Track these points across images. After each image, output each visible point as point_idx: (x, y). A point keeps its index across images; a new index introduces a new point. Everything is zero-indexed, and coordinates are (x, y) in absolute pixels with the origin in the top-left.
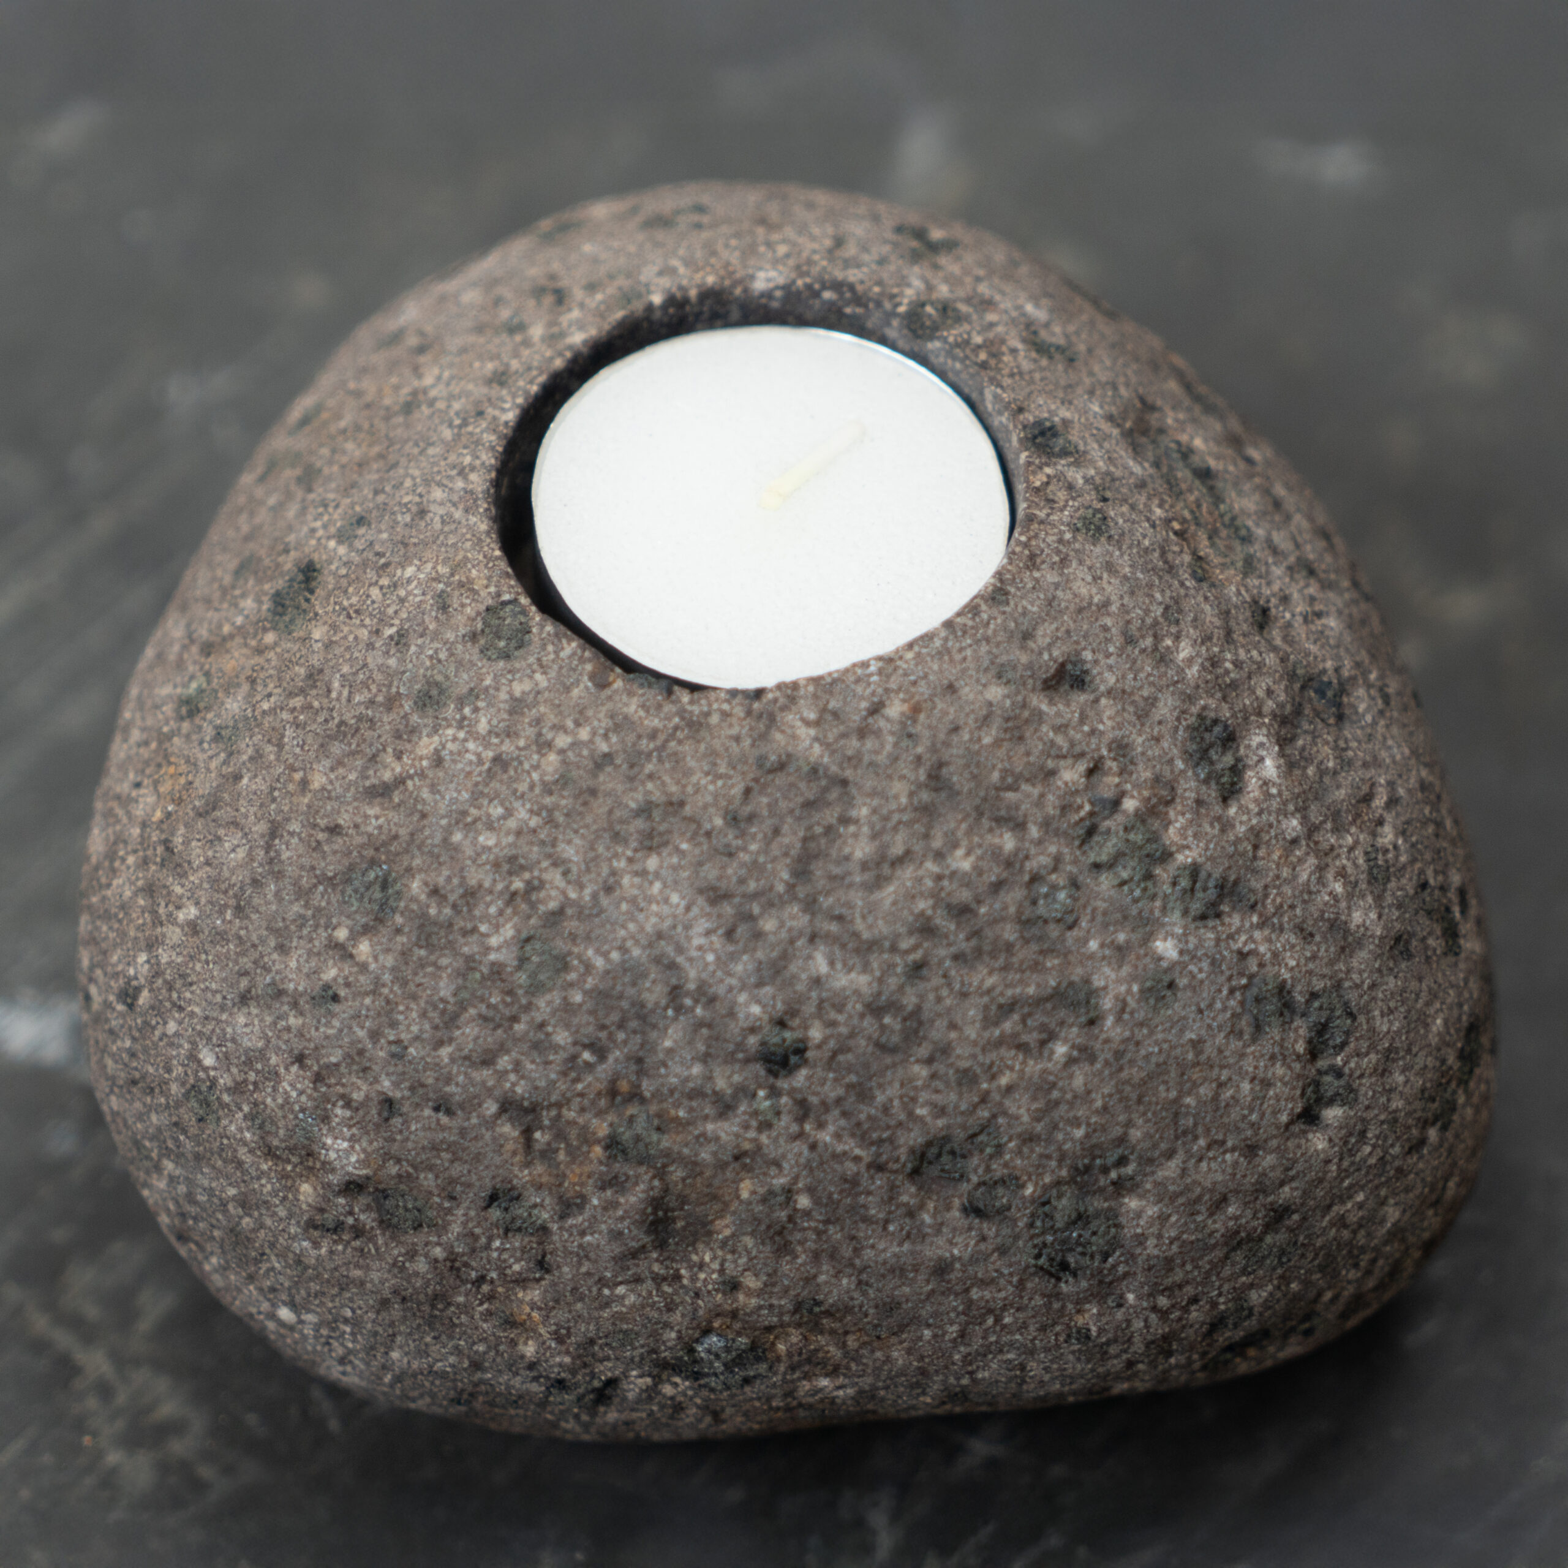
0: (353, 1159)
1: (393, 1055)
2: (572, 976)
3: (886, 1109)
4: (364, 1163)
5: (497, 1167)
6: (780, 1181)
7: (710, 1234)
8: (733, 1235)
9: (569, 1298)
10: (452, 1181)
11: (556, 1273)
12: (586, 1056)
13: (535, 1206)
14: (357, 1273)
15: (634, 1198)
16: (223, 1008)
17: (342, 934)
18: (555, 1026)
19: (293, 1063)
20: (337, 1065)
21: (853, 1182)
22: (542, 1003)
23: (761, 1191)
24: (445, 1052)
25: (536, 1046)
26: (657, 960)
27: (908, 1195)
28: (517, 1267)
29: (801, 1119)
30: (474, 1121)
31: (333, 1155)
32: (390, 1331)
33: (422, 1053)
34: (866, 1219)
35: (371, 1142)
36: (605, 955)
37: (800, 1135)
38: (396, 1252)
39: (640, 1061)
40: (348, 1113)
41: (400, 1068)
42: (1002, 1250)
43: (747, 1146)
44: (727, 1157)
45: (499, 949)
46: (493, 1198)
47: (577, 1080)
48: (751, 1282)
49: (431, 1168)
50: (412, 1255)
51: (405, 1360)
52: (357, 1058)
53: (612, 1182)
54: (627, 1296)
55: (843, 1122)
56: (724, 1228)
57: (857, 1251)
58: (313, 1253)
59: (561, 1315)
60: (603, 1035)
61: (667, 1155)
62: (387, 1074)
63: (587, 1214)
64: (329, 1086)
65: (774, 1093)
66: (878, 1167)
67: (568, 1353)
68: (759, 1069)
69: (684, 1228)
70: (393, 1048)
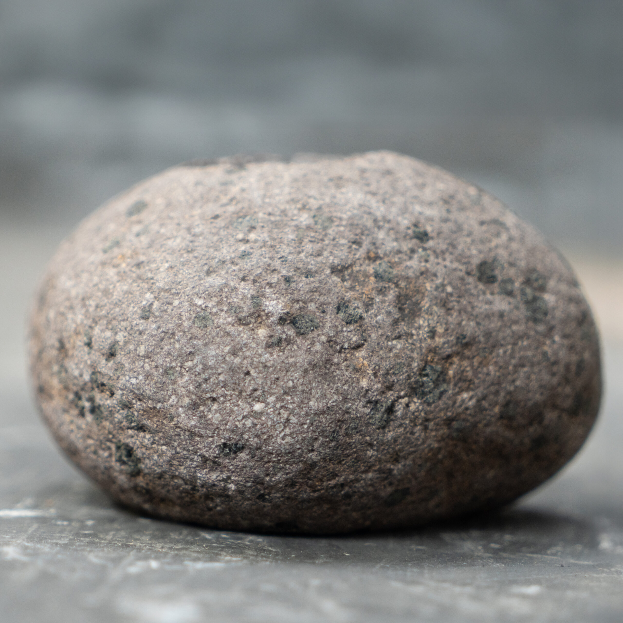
0: (280, 306)
1: (283, 261)
2: (336, 223)
3: (463, 251)
4: (285, 306)
5: (337, 293)
6: (439, 281)
7: (420, 309)
8: (430, 306)
9: (377, 349)
10: (322, 304)
11: (369, 340)
12: (354, 246)
13: (355, 308)
14: (291, 360)
15: (391, 296)
16: (200, 279)
17: (240, 236)
18: (339, 238)
19: (241, 282)
20: (260, 273)
21: (462, 279)
22: (330, 231)
23: (434, 286)
24: (302, 255)
25: (335, 246)
26: (365, 212)
27: (481, 286)
28: (354, 339)
29: (437, 257)
30: (323, 277)
31: (271, 308)
32: (309, 387)
33: (294, 257)
34: (472, 295)
35: (285, 298)
36: (345, 213)
37: (438, 264)
38: (306, 344)
39: (374, 244)
40: (272, 290)
41: (288, 265)
42: (517, 308)
43: (423, 269)
44: (418, 274)
45: (305, 221)
46: (338, 309)
47: (355, 254)
48: (440, 330)
49: (311, 301)
50: (313, 344)
51: (316, 404)
52: (268, 268)
53: (381, 291)
54: (399, 345)
55: (451, 257)
56: (425, 304)
57: (473, 308)
58: (271, 358)
59: (375, 359)
60: (358, 237)
61: (397, 277)
62: (283, 268)
63: (375, 307)
64: (260, 283)
65: (425, 249)
66: (468, 273)
67: (379, 382)
68: (415, 241)
69: (409, 312)
70: (281, 259)
